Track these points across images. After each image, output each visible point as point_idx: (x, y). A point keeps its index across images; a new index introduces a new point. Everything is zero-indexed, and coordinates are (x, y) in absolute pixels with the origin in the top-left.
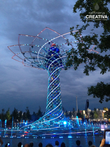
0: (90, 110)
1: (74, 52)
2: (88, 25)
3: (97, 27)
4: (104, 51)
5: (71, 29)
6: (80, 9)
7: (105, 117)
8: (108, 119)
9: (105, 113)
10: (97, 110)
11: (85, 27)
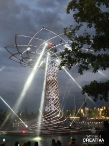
0: (88, 109)
1: (67, 52)
2: (81, 25)
3: (90, 27)
4: (98, 51)
5: (65, 29)
6: (72, 10)
7: (103, 115)
8: (105, 117)
9: (103, 112)
10: (95, 108)
11: (78, 28)
